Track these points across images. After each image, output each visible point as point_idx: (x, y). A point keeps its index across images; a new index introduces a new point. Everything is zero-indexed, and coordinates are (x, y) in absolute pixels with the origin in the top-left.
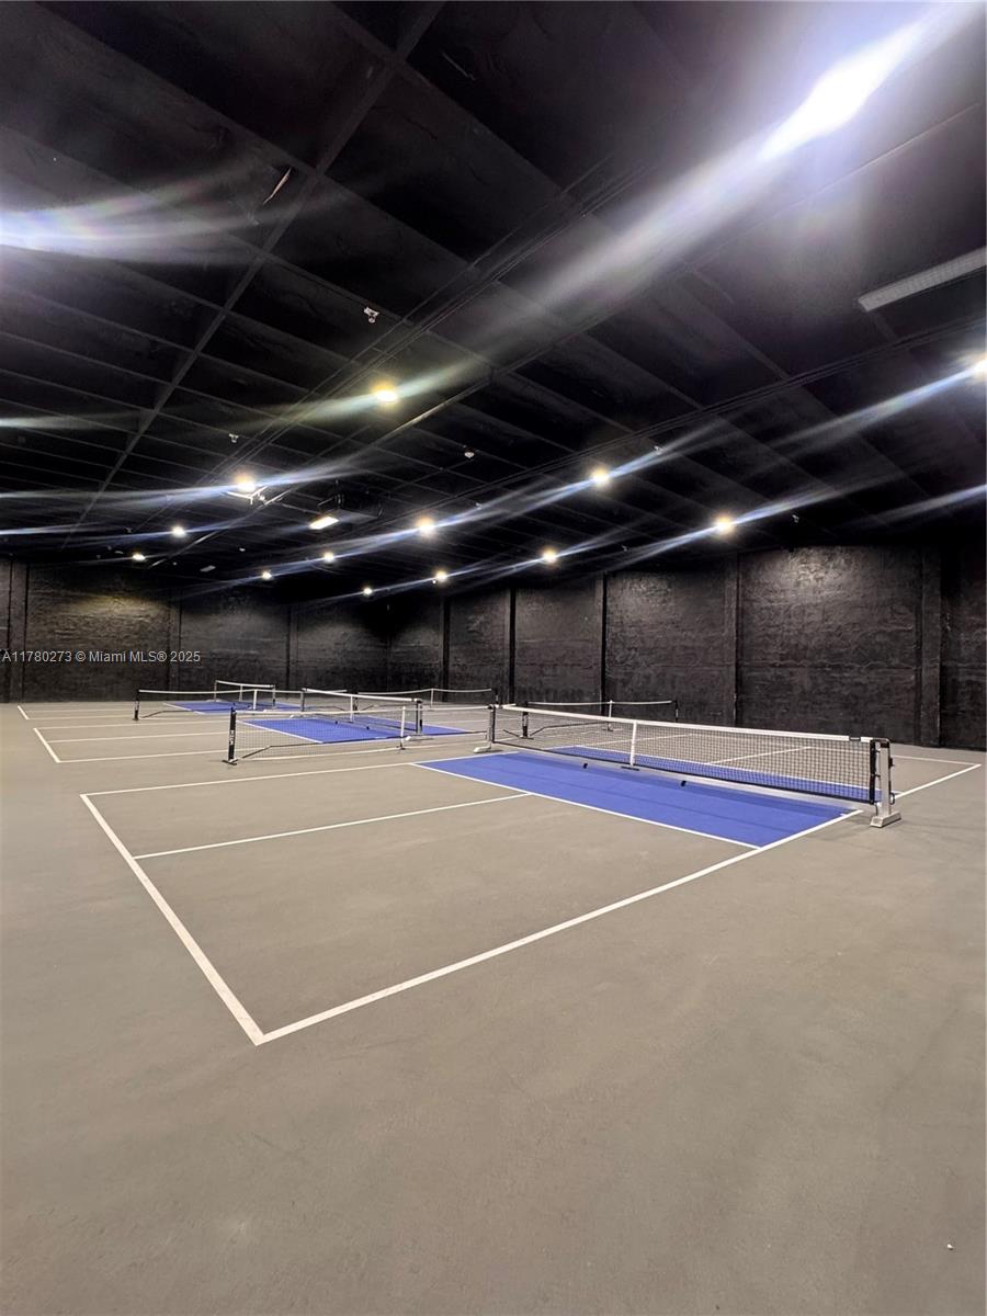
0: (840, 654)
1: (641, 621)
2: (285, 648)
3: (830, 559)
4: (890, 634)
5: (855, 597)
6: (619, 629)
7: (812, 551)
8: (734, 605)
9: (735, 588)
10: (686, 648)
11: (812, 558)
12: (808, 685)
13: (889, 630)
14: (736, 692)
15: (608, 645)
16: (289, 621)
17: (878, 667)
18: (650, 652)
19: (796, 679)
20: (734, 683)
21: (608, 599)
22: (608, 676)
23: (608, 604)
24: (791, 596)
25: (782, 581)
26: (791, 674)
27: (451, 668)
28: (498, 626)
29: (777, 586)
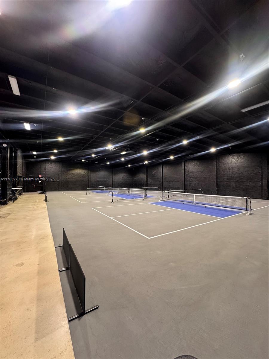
0: (242, 178)
1: (193, 171)
2: (112, 179)
3: (239, 156)
4: (255, 173)
5: (246, 165)
6: (188, 173)
7: (235, 154)
8: (216, 167)
9: (216, 163)
10: (204, 177)
11: (235, 156)
12: (234, 185)
13: (254, 172)
14: (217, 187)
15: (185, 177)
16: (112, 173)
17: (251, 181)
18: (196, 178)
19: (231, 184)
20: (216, 185)
21: (185, 166)
22: (185, 184)
23: (185, 167)
24: (230, 165)
25: (228, 162)
26: (230, 183)
27: (148, 183)
28: (159, 173)
29: (226, 163)
